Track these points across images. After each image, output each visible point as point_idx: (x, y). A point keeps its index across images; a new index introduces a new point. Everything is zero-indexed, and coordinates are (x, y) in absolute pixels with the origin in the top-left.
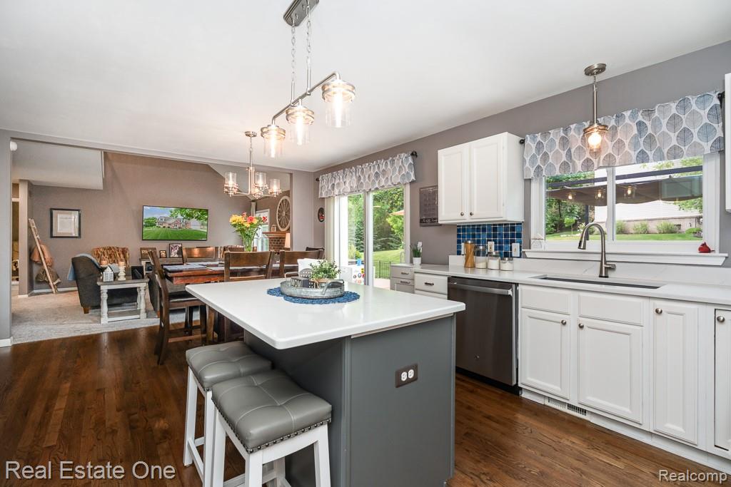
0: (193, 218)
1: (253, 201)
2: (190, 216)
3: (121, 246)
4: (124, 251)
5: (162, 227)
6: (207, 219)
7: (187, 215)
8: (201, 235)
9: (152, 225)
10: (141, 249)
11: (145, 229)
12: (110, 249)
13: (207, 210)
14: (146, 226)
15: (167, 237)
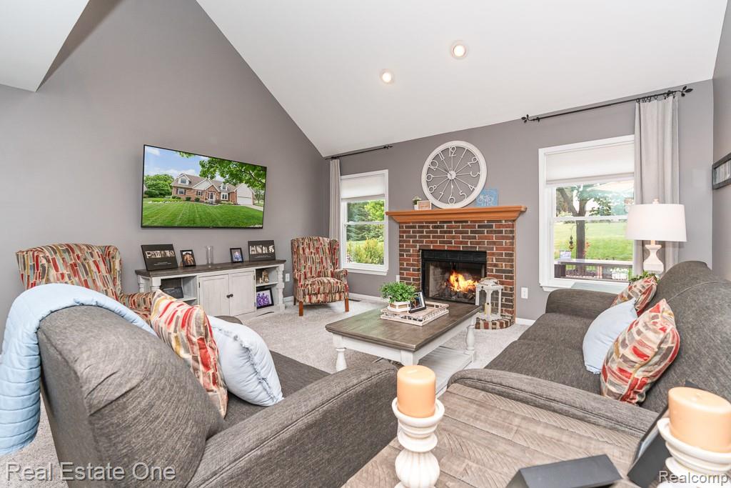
0: (241, 182)
1: (333, 158)
2: (236, 178)
3: (99, 241)
4: (107, 254)
5: (184, 197)
6: (264, 186)
7: (232, 175)
8: (253, 217)
9: (163, 194)
10: (145, 248)
11: (149, 202)
12: (69, 249)
13: (264, 169)
14: (151, 195)
15: (194, 220)
